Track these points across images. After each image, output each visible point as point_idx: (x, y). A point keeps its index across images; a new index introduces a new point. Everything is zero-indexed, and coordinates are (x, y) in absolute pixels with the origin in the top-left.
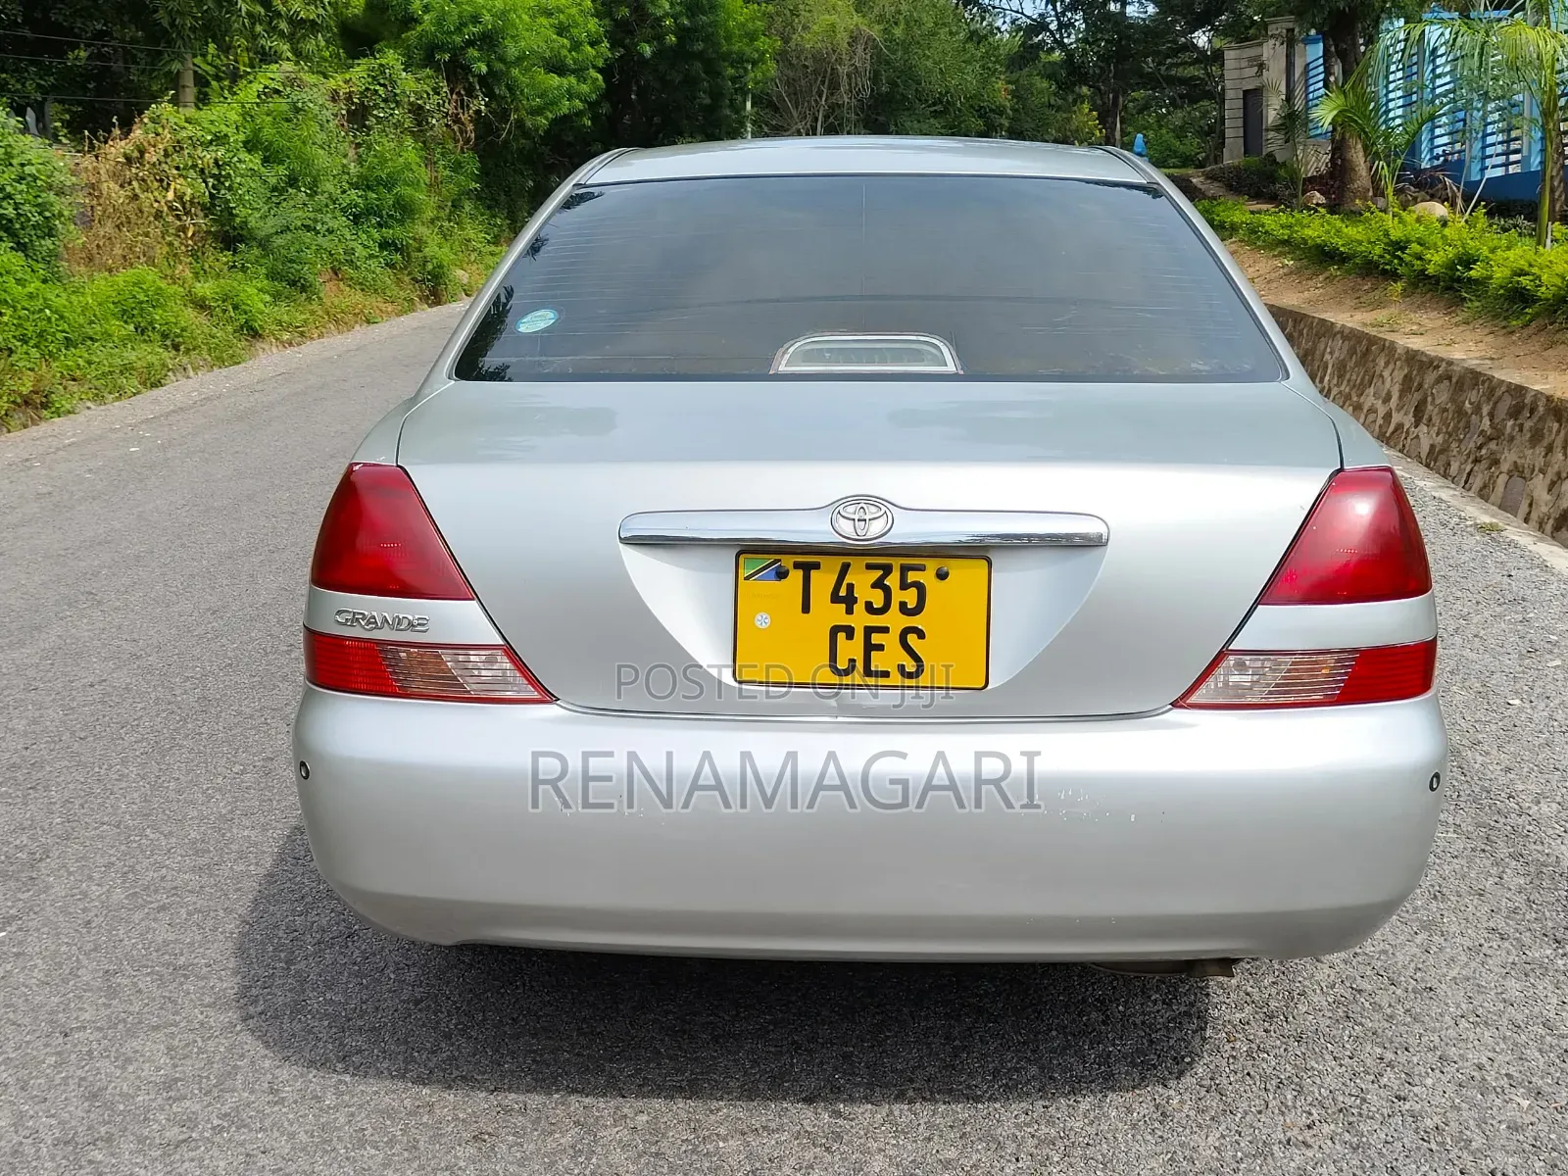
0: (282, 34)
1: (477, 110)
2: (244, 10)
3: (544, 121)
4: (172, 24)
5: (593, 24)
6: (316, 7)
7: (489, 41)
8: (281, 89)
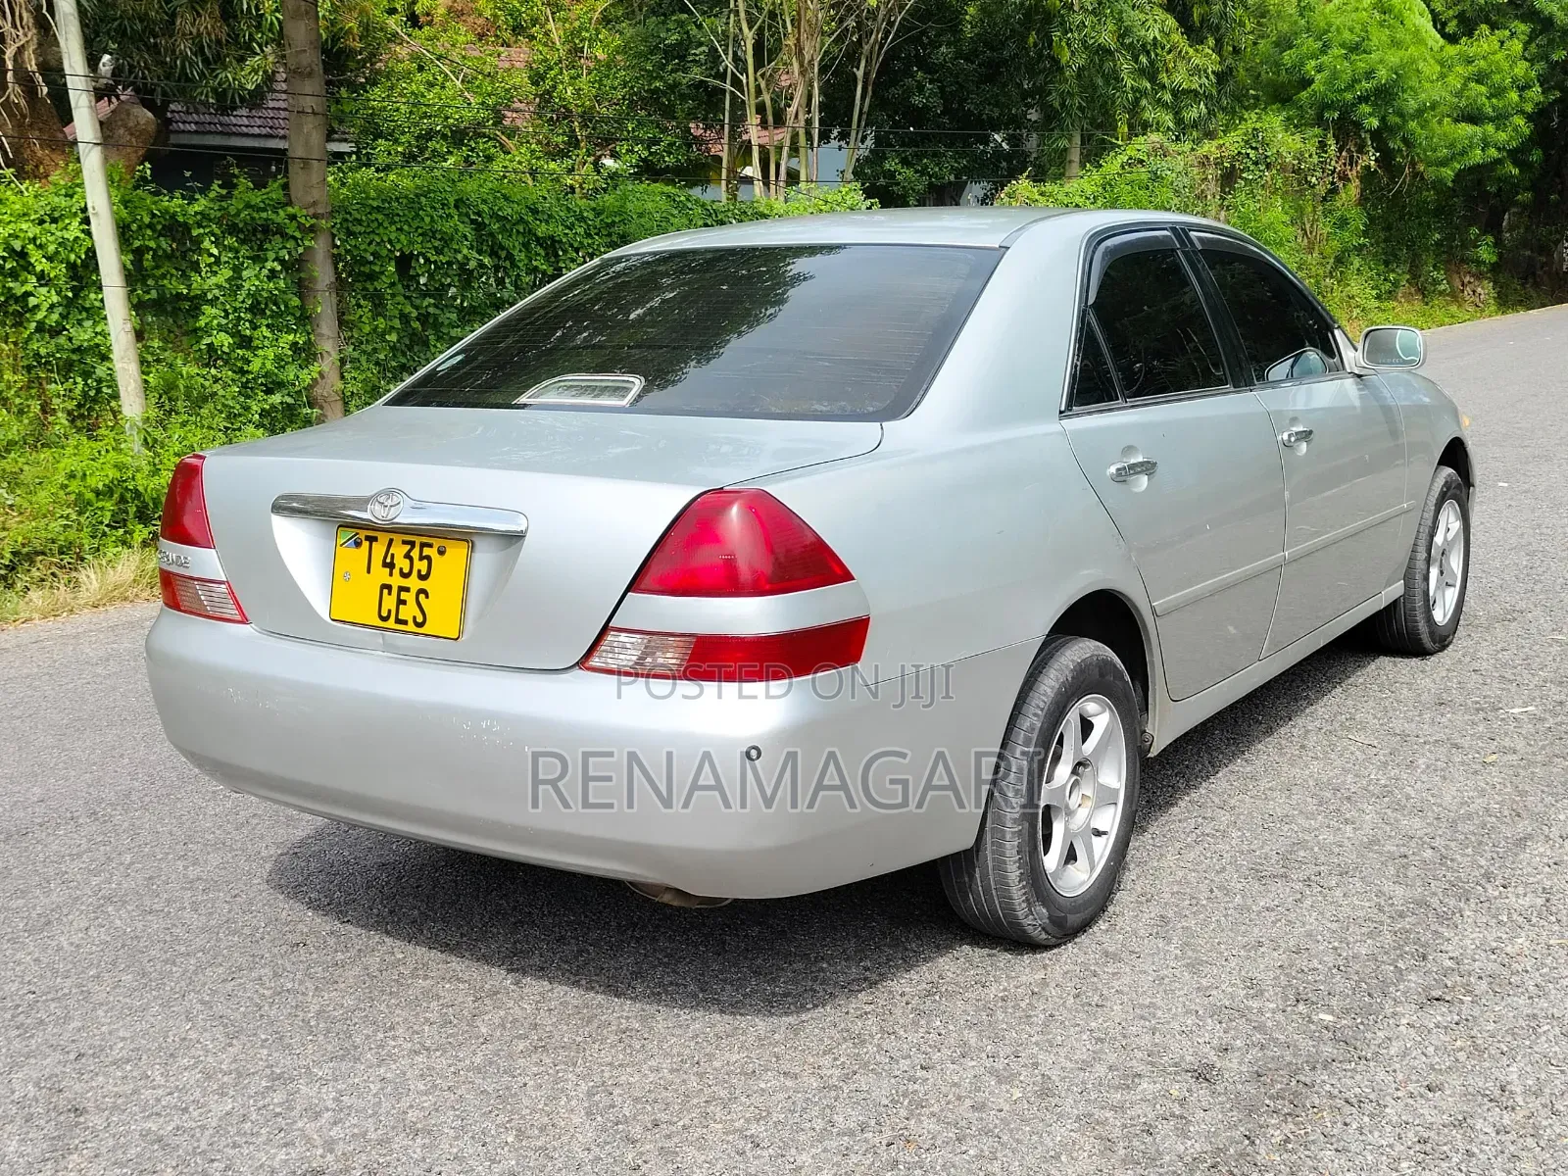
0: (1165, 105)
1: (1366, 166)
2: (1129, 85)
3: (1449, 172)
4: (1063, 105)
5: (1521, 69)
6: (1200, 78)
7: (1383, 95)
8: (1145, 159)
